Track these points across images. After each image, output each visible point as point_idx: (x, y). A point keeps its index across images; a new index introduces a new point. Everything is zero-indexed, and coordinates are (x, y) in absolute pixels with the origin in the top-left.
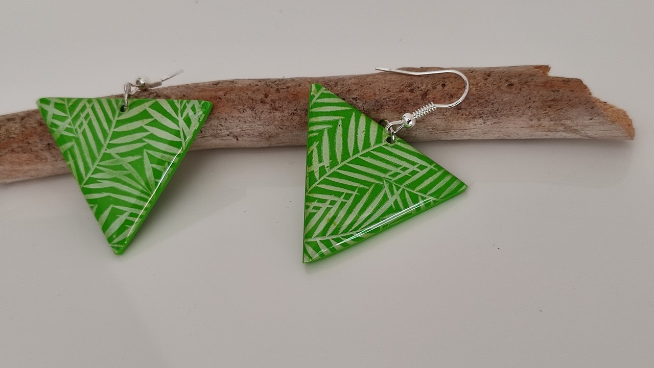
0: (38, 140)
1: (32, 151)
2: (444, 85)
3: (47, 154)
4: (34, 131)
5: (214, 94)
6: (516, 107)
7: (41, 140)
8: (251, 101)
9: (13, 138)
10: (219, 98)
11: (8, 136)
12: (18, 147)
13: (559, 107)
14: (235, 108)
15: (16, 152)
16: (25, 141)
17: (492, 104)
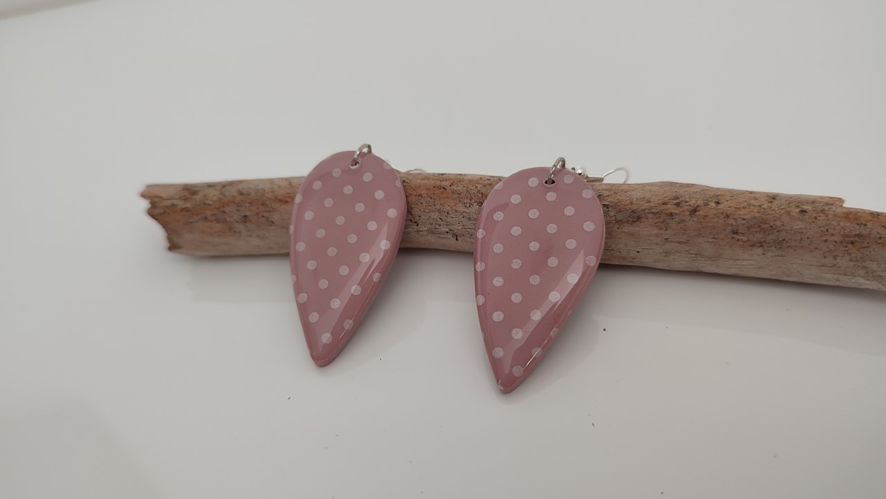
0: (235, 210)
2: (718, 203)
4: (232, 200)
5: (438, 183)
10: (444, 188)
13: (865, 245)
14: (460, 201)
15: (209, 221)
16: (221, 209)
17: (778, 231)
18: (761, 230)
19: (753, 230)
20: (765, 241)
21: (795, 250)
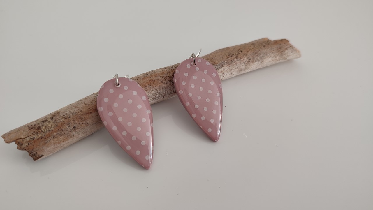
0: (67, 127)
1: (65, 134)
2: (242, 52)
3: (74, 133)
4: (63, 123)
5: (150, 79)
6: (268, 54)
8: (168, 78)
9: (52, 130)
10: (153, 80)
11: (48, 130)
12: (57, 134)
13: (282, 51)
14: (162, 83)
15: (56, 138)
16: (60, 129)
17: (261, 55)
19: (254, 57)
20: (258, 59)
21: (266, 59)
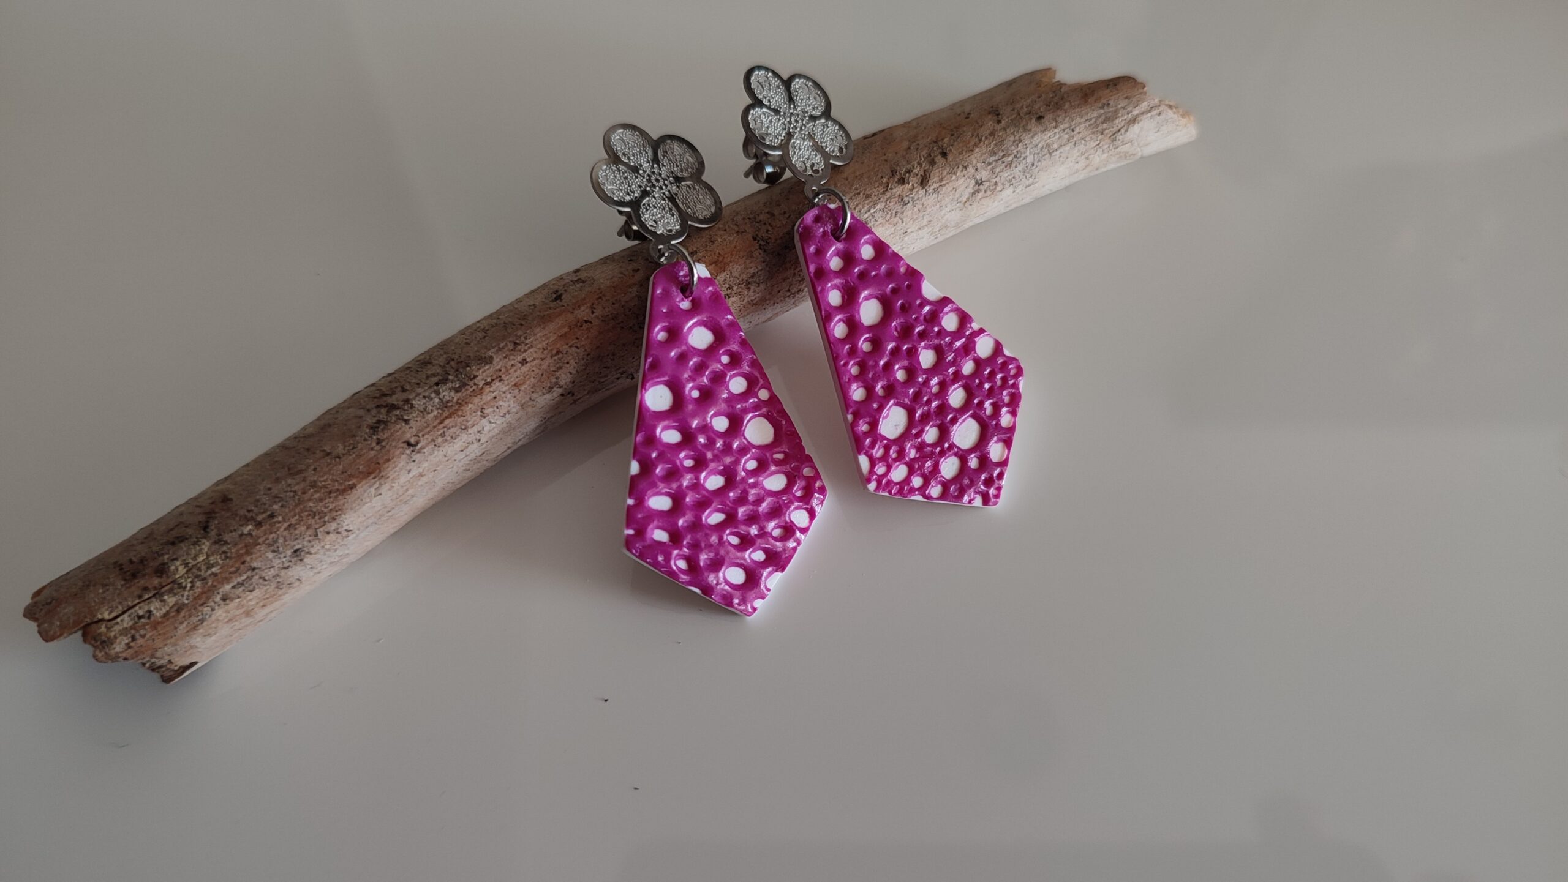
4: (251, 542)
6: (1057, 150)
7: (274, 551)
9: (213, 575)
11: (200, 576)
13: (1115, 129)
16: (242, 567)
17: (1024, 159)
18: (1006, 167)
19: (997, 170)
20: (1014, 178)
21: (1047, 170)
